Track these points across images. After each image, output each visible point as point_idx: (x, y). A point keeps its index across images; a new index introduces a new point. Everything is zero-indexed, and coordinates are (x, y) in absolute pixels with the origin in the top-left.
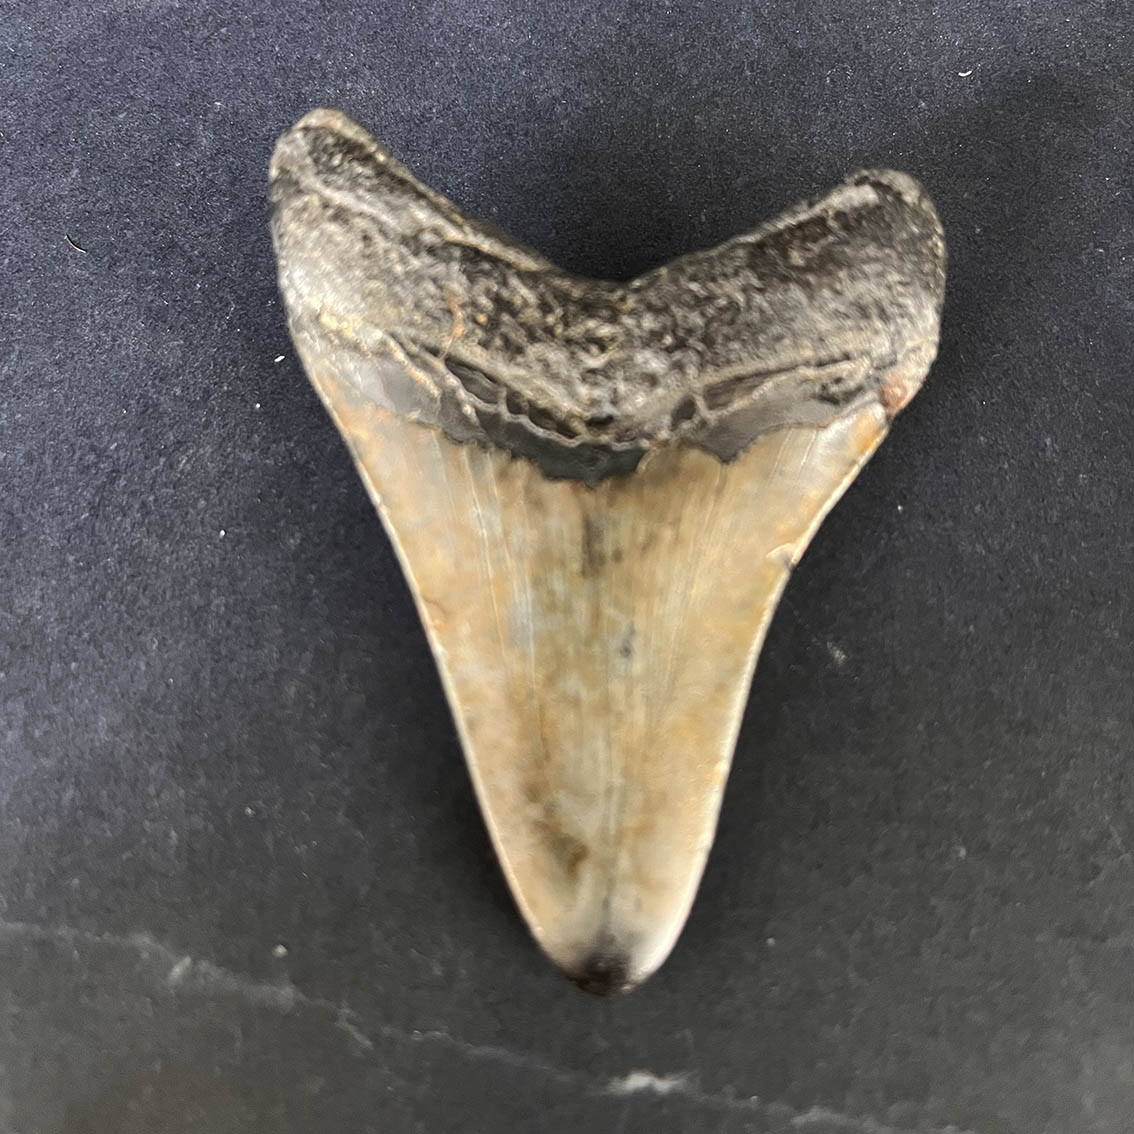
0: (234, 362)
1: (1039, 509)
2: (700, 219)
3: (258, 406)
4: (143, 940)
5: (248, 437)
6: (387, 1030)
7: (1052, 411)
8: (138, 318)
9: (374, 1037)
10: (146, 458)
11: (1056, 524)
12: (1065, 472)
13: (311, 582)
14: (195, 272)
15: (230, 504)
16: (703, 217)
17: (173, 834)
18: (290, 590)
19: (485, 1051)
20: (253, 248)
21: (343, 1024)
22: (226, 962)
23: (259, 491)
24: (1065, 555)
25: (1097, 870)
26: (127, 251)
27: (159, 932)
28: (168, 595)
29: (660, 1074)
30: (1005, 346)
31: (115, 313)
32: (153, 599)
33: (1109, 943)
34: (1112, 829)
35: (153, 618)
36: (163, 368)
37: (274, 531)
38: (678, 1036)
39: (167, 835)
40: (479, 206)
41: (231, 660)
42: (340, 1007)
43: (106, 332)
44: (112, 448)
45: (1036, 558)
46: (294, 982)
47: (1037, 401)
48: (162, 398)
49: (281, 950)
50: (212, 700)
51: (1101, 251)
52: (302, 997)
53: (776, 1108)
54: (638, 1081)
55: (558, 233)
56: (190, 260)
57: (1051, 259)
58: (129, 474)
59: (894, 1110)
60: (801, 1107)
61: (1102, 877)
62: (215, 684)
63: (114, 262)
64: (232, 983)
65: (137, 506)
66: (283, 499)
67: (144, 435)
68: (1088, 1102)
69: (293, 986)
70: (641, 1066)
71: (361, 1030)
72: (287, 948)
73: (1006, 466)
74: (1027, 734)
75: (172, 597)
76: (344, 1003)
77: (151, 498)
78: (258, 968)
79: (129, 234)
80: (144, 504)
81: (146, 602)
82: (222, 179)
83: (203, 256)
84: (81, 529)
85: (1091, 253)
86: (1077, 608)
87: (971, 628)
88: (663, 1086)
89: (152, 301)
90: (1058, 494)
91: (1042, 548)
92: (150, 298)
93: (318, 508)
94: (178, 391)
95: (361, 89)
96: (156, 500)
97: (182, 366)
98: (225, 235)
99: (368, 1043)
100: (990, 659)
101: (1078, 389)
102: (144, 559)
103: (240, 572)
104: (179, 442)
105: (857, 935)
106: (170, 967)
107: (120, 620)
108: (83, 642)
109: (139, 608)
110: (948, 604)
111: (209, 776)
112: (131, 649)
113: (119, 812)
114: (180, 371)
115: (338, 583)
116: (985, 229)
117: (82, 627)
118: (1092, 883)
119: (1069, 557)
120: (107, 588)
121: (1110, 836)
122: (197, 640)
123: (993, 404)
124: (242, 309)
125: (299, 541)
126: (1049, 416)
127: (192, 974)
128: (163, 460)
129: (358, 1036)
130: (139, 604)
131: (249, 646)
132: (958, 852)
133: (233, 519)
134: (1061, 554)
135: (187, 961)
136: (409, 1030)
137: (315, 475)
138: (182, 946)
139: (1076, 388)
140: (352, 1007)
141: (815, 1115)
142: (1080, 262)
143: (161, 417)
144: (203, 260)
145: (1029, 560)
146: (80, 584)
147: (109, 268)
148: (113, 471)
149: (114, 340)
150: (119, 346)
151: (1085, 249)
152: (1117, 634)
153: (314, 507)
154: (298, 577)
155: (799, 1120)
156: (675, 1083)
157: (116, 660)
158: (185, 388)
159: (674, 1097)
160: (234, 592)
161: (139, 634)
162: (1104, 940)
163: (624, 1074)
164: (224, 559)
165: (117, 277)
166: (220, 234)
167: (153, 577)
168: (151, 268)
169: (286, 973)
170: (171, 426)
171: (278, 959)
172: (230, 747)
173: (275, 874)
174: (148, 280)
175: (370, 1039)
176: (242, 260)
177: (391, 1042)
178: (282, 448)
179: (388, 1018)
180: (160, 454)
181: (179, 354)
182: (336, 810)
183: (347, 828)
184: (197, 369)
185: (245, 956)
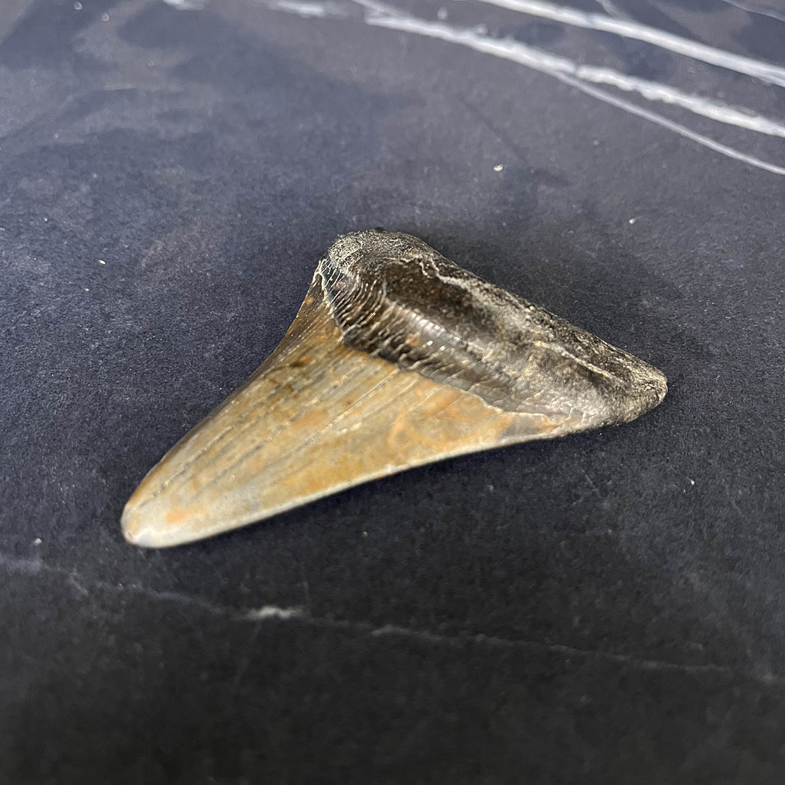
0: (78, 273)
3: (88, 290)
5: (78, 303)
6: (99, 584)
8: (28, 255)
9: (91, 589)
10: (16, 311)
13: (100, 364)
14: (65, 238)
15: (60, 331)
16: (354, 219)
19: (166, 595)
21: (71, 581)
25: (577, 497)
28: (12, 370)
29: (283, 607)
30: (519, 268)
31: (15, 253)
33: (587, 533)
34: (586, 476)
36: (36, 275)
37: (83, 342)
38: (299, 585)
41: (43, 399)
42: (71, 572)
46: (43, 558)
48: (32, 287)
49: (38, 541)
52: (47, 567)
53: (362, 625)
54: (268, 611)
56: (64, 233)
59: (443, 626)
60: (379, 625)
61: (581, 501)
62: (29, 410)
63: (20, 233)
65: (3, 331)
67: (17, 302)
68: (576, 620)
69: (41, 560)
70: (270, 603)
71: (82, 584)
72: (42, 540)
76: (75, 569)
77: (14, 328)
78: (20, 551)
79: (32, 223)
82: (90, 203)
88: (285, 614)
93: (112, 332)
94: (42, 284)
95: (174, 171)
99: (85, 592)
101: (560, 285)
104: (37, 305)
105: (422, 530)
111: (13, 453)
114: (46, 276)
116: (508, 224)
118: (575, 503)
121: (585, 480)
122: (23, 390)
128: (25, 312)
129: (79, 588)
131: (55, 392)
132: (488, 488)
136: (115, 584)
137: (114, 318)
140: (79, 571)
141: (388, 629)
143: (29, 294)
149: (11, 263)
150: (13, 266)
153: (109, 332)
155: (377, 632)
156: (294, 612)
158: (47, 283)
159: (292, 620)
160: (53, 368)
162: (584, 532)
163: (259, 607)
169: (38, 554)
170: (34, 298)
171: (34, 546)
172: (31, 439)
173: (44, 502)
174: (37, 240)
175: (87, 589)
176: (93, 232)
177: (102, 590)
178: (97, 307)
179: (102, 578)
180: (24, 309)
181: (47, 269)
182: (92, 470)
183: (97, 478)
184: (56, 275)
185: (12, 545)
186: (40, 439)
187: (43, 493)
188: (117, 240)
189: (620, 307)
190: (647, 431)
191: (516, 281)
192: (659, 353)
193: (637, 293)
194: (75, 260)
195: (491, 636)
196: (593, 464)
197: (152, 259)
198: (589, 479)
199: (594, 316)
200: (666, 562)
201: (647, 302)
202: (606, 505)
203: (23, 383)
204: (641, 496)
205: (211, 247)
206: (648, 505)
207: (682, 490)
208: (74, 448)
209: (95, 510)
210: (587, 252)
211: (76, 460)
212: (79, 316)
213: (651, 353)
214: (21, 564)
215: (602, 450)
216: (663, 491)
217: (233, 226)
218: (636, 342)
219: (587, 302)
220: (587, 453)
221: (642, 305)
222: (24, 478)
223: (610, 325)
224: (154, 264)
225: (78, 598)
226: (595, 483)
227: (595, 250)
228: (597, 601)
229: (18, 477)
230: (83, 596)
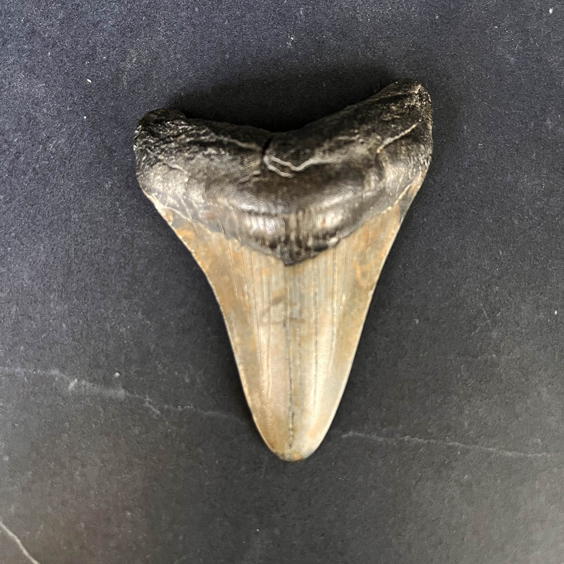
0: (71, 95)
1: (459, 161)
2: (300, 14)
3: (85, 117)
4: (55, 372)
5: (82, 134)
6: (166, 407)
7: (468, 113)
8: (21, 72)
9: (161, 410)
10: (33, 146)
11: (467, 169)
12: (472, 142)
13: (118, 206)
14: (47, 46)
15: (76, 168)
16: (301, 12)
17: (64, 325)
18: (108, 210)
19: (210, 413)
20: (75, 33)
21: (147, 404)
22: (94, 381)
23: (89, 161)
24: (470, 184)
25: (475, 327)
26: (11, 35)
27: (63, 369)
28: (51, 214)
31: (9, 70)
32: (43, 216)
34: (483, 309)
35: (45, 225)
36: (36, 99)
37: (98, 181)
39: (61, 325)
40: (188, 7)
41: (84, 244)
42: (145, 398)
43: (5, 80)
44: (15, 140)
45: (456, 185)
47: (461, 107)
48: (37, 115)
49: (117, 374)
50: (76, 264)
51: (496, 27)
52: (128, 394)
53: (335, 431)
55: (229, 22)
56: (44, 40)
57: (472, 32)
58: (25, 154)
59: (385, 431)
60: (345, 431)
61: (477, 331)
62: (77, 256)
64: (97, 389)
65: (31, 170)
66: (101, 166)
67: (30, 134)
69: (123, 389)
71: (154, 406)
72: (119, 373)
73: (445, 141)
74: (448, 268)
75: (53, 215)
76: (147, 396)
77: (38, 166)
78: (107, 382)
79: (11, 25)
80: (34, 169)
81: (40, 218)
83: (50, 37)
84: (4, 182)
85: (492, 29)
86: (474, 209)
87: (425, 220)
89: (27, 62)
90: (468, 154)
91: (460, 180)
92: (26, 61)
93: (118, 169)
94: (45, 111)
96: (40, 167)
97: (45, 97)
98: (60, 25)
99: (158, 412)
100: (433, 234)
101: (481, 100)
102: (37, 197)
103: (84, 202)
104: (48, 137)
106: (68, 384)
107: (29, 227)
108: (12, 237)
109: (38, 221)
110: (415, 209)
112: (36, 241)
113: (38, 316)
114: (45, 100)
115: (130, 206)
116: (441, 17)
117: (11, 231)
118: (473, 333)
119: (472, 184)
120: (21, 212)
121: (482, 312)
122: (66, 235)
123: (440, 109)
124: (72, 66)
125: (110, 186)
126: (466, 115)
127: (78, 387)
128: (41, 146)
129: (154, 409)
130: (37, 219)
131: (91, 237)
132: (415, 321)
133: (78, 175)
134: (468, 183)
135: (76, 380)
136: (176, 406)
137: (115, 152)
138: (73, 375)
139: (480, 100)
140: (150, 397)
141: (351, 434)
142: (485, 34)
143: (38, 124)
144: (50, 39)
145: (453, 186)
146: (8, 210)
147: (3, 45)
148: (17, 153)
149: (10, 84)
150: (13, 87)
151: (489, 26)
152: (491, 221)
153: (116, 168)
154: (111, 203)
155: (345, 436)
157: (29, 246)
158: (49, 109)
160: (82, 212)
161: (38, 233)
162: (477, 357)
164: (75, 195)
165: (8, 49)
166: (58, 25)
167: (42, 205)
168: (24, 44)
169: (120, 385)
170: (44, 129)
171: (116, 379)
172: (86, 285)
173: (111, 342)
174: (23, 51)
175: (159, 410)
176: (70, 39)
177: (168, 410)
178: (99, 139)
179: (167, 402)
180: (40, 143)
181: (44, 91)
182: (137, 312)
183: (143, 320)
184: (53, 99)
185: (101, 377)
186: (92, 284)
187: (109, 334)
188: (94, 48)
189: (527, 128)
190: (530, 265)
191: (444, 96)
192: (551, 182)
193: (543, 110)
194: (64, 78)
195: (413, 437)
196: (489, 297)
197: (131, 76)
198: (485, 312)
199: (505, 140)
200: (527, 380)
201: (550, 122)
202: (494, 334)
203: (63, 228)
204: (518, 326)
205: (179, 56)
206: (522, 333)
207: (547, 320)
208: (120, 293)
209: (149, 347)
210: (508, 56)
211: (125, 302)
212: (87, 150)
213: (545, 183)
214: (110, 392)
215: (496, 285)
216: (534, 321)
217: (193, 25)
218: (535, 170)
219: (501, 124)
220: (486, 287)
221: (545, 126)
222: (92, 321)
223: (517, 151)
224: (135, 82)
225: (154, 416)
226: (488, 315)
227: (514, 53)
228: (480, 410)
229: (87, 320)
230: (158, 416)
